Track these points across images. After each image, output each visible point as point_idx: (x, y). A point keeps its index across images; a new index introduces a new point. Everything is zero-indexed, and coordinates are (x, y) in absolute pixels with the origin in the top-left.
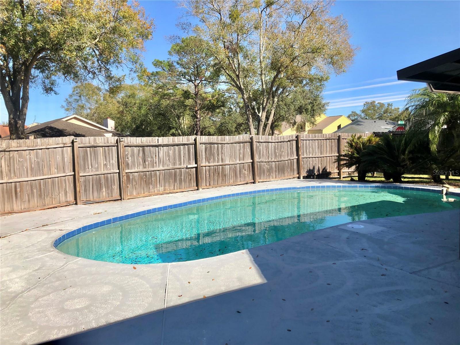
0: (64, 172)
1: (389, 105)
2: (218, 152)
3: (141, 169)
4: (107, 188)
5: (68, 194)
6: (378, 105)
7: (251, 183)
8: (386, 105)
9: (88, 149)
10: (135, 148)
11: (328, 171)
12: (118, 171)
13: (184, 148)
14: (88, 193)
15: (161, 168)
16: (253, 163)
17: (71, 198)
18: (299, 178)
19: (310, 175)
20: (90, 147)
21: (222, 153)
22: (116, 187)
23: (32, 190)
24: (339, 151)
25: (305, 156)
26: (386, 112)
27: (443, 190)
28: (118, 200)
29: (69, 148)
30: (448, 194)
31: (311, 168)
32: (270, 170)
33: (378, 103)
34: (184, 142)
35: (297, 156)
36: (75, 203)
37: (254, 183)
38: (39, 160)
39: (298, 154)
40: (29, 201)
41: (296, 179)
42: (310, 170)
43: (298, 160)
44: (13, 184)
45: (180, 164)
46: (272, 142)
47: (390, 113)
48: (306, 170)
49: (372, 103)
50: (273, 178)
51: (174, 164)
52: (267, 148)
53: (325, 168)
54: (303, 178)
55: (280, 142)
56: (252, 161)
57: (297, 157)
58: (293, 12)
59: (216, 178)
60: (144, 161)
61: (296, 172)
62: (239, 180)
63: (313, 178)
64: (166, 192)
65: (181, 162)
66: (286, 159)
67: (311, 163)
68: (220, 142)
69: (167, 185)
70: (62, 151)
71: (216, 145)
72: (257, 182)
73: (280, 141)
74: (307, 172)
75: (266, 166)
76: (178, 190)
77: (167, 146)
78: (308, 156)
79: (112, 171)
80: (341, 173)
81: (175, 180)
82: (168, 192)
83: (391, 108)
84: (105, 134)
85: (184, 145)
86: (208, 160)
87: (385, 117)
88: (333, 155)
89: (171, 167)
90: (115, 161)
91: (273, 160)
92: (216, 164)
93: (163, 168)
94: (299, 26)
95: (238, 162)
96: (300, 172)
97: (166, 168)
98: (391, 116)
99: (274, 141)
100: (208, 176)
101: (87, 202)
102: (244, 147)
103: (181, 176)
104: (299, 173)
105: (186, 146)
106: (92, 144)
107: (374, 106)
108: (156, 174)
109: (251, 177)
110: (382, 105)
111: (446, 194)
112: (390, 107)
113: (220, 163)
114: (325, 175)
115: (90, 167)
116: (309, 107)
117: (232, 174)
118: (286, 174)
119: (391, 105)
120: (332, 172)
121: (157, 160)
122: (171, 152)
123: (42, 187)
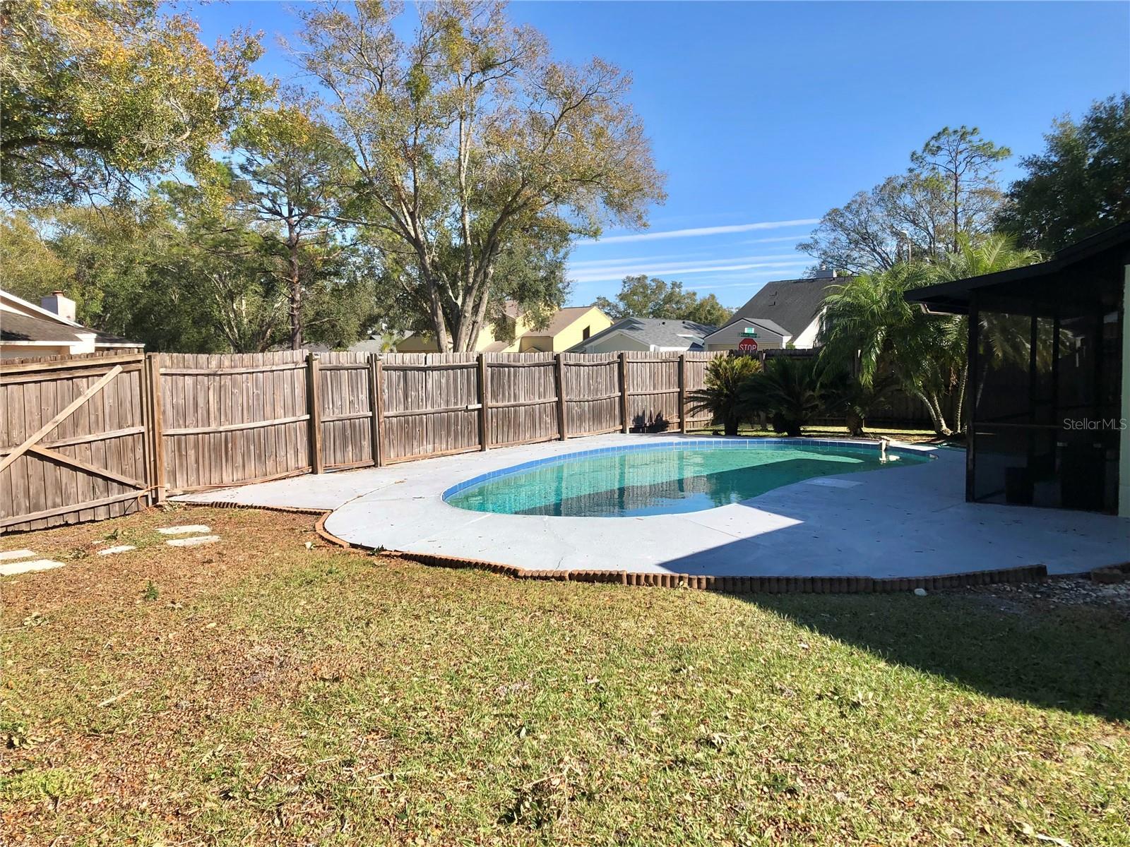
0: (294, 415)
1: (674, 284)
2: (509, 381)
3: (401, 410)
4: (354, 445)
5: (300, 454)
6: (653, 284)
7: (556, 439)
8: (669, 285)
9: (329, 372)
10: (393, 372)
11: (664, 419)
12: (370, 414)
13: (462, 374)
14: (328, 452)
15: (429, 409)
16: (559, 404)
17: (303, 461)
18: (623, 431)
19: (639, 428)
20: (331, 370)
21: (515, 384)
22: (366, 444)
23: (248, 448)
24: (681, 384)
25: (632, 391)
26: (669, 299)
27: (881, 444)
28: (369, 467)
29: (301, 370)
30: (890, 450)
31: (640, 414)
32: (581, 418)
33: (653, 280)
34: (462, 364)
35: (620, 391)
36: (310, 470)
37: (560, 439)
38: (259, 392)
39: (622, 389)
40: (244, 466)
41: (618, 434)
42: (638, 416)
43: (622, 398)
44: (200, 436)
45: (456, 403)
46: (584, 366)
47: (677, 302)
48: (632, 418)
49: (639, 279)
50: (585, 431)
51: (448, 403)
52: (578, 375)
53: (659, 415)
54: (630, 432)
55: (596, 366)
56: (556, 399)
57: (620, 394)
58: (545, 94)
59: (506, 429)
60: (406, 397)
61: (618, 422)
62: (538, 435)
63: (643, 432)
64: (435, 453)
65: (457, 400)
66: (605, 396)
67: (640, 404)
68: (513, 363)
69: (437, 441)
70: (292, 376)
71: (506, 369)
72: (566, 439)
73: (596, 363)
74: (634, 420)
75: (576, 409)
76: (454, 451)
77: (438, 370)
78: (636, 392)
79: (361, 413)
80: (685, 423)
81: (448, 434)
82: (440, 453)
83: (680, 292)
84: (79, 336)
85: (462, 367)
86: (495, 396)
87: (668, 310)
88: (672, 390)
89: (443, 407)
90: (364, 396)
91: (586, 397)
92: (506, 403)
93: (433, 410)
94: (553, 123)
95: (537, 400)
96: (625, 421)
97: (436, 409)
98: (678, 309)
99: (588, 363)
100: (495, 425)
101: (329, 470)
102: (545, 372)
103: (457, 425)
104: (623, 422)
105: (465, 370)
106: (334, 364)
107: (645, 287)
108: (421, 420)
109: (555, 428)
110: (660, 285)
111: (886, 450)
112: (678, 290)
113: (512, 403)
114: (658, 426)
115: (331, 406)
116: (542, 288)
117: (529, 424)
118: (604, 425)
119: (680, 286)
120: (670, 421)
121: (424, 395)
122: (444, 381)
123: (262, 441)
